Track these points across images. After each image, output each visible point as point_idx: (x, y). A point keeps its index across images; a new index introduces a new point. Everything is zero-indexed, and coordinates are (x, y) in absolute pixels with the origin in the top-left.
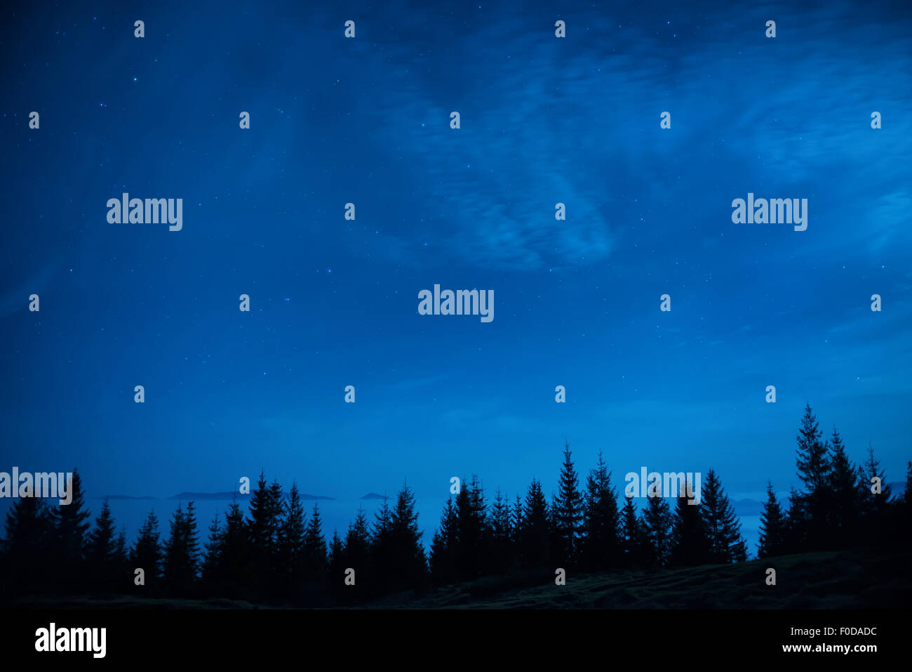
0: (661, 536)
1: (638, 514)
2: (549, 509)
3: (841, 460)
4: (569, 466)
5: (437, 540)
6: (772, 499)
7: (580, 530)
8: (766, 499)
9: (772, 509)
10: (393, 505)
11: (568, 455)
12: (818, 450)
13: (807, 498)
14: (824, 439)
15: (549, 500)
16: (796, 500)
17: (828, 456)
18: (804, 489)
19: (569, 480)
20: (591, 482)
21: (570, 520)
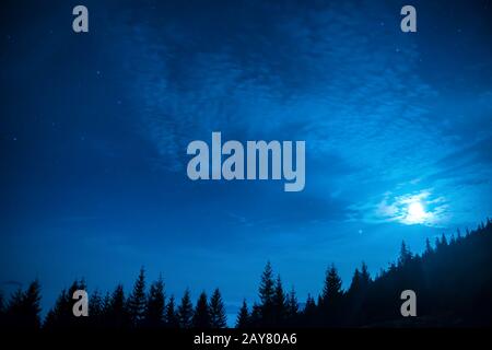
0: (185, 321)
1: (175, 308)
2: (125, 301)
3: (279, 290)
4: (142, 278)
5: (51, 315)
6: (245, 305)
7: (140, 315)
8: (242, 306)
9: (244, 311)
10: (25, 289)
11: (142, 271)
12: (269, 283)
13: (261, 307)
14: (274, 278)
15: (126, 296)
16: (256, 308)
17: (274, 287)
18: (260, 302)
19: (140, 285)
20: (153, 287)
21: (136, 308)
